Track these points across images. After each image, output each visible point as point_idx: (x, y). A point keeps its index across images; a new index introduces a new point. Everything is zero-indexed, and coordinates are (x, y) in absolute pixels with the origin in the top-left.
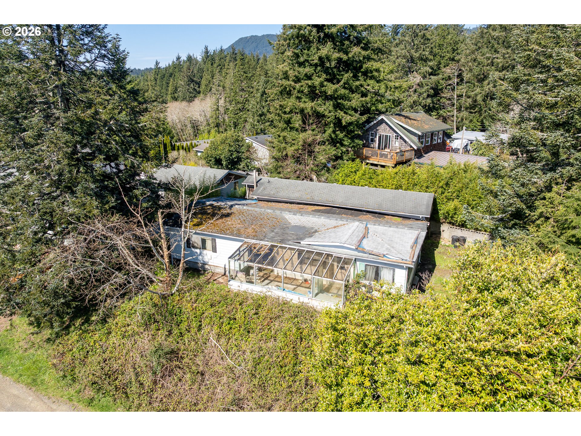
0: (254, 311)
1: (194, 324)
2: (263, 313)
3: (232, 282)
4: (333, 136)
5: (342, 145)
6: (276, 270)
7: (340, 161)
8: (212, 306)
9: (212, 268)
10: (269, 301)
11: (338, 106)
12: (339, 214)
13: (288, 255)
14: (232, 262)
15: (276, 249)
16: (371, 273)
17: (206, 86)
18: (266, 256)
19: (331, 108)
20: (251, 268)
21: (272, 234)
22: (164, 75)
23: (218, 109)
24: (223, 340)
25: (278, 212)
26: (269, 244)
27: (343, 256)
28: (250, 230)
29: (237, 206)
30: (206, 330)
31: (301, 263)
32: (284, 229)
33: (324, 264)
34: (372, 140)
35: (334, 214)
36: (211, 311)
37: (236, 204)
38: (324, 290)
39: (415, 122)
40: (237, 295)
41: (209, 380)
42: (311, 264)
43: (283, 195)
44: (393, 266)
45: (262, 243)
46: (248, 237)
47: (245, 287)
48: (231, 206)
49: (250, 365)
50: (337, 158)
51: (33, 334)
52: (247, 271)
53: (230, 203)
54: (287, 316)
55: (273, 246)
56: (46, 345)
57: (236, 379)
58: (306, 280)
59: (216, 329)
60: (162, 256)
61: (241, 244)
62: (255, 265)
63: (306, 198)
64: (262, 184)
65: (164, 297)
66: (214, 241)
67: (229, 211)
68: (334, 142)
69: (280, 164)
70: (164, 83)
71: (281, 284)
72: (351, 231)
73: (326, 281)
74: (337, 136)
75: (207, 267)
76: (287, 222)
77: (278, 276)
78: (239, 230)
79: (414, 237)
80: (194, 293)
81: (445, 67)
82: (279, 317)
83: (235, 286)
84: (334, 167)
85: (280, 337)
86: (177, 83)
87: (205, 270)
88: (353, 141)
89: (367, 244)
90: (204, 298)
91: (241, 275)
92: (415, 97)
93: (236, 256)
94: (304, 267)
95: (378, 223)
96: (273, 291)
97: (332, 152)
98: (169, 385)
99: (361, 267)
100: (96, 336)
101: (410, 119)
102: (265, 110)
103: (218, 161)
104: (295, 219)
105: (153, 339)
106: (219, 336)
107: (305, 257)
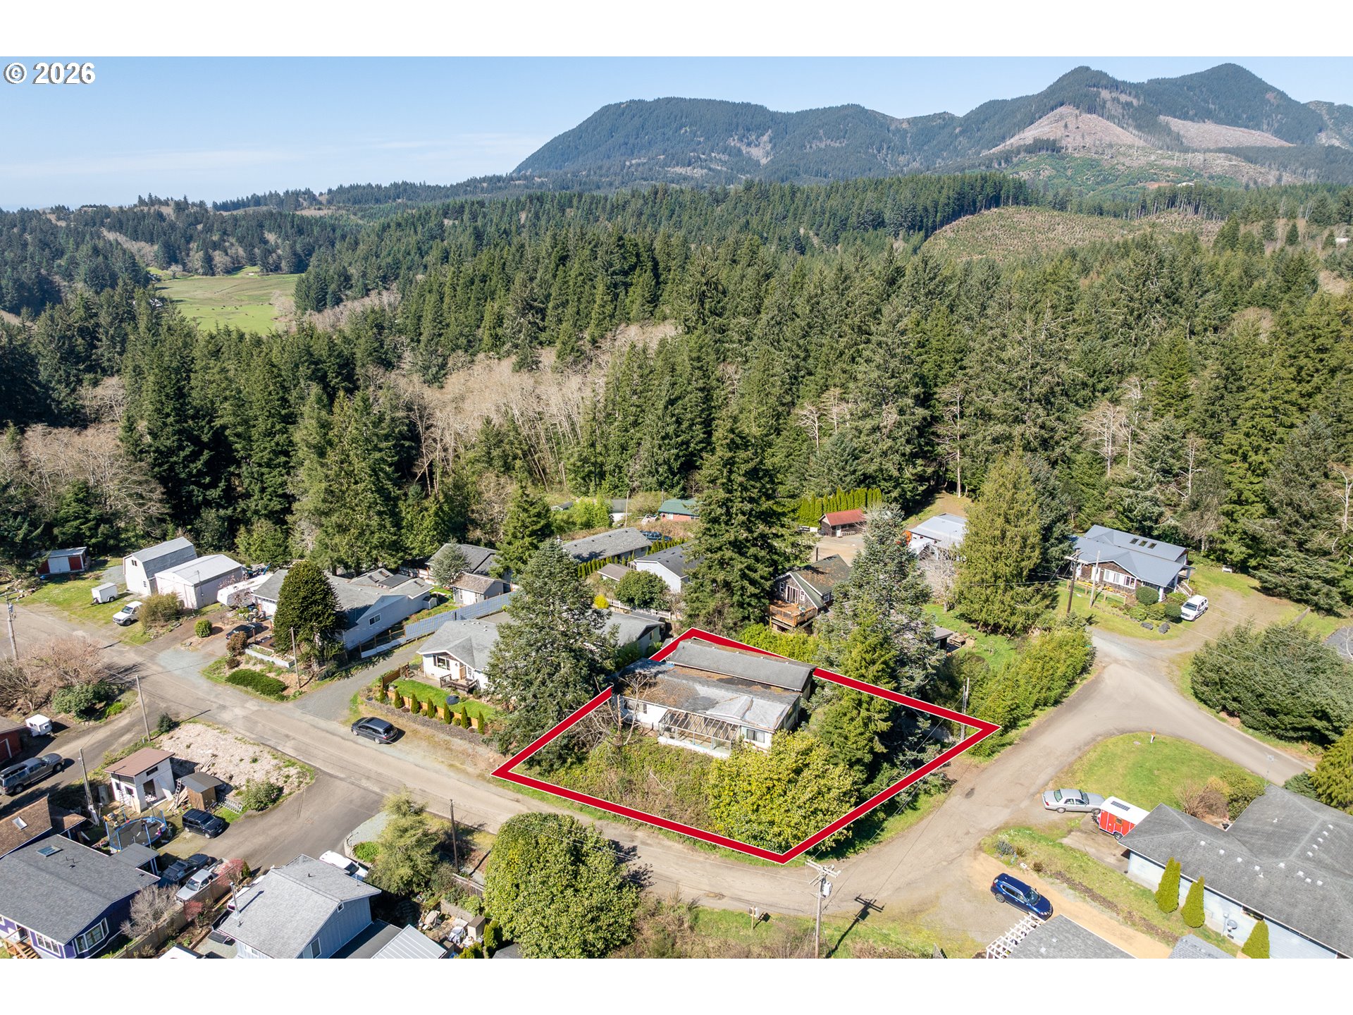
0: (676, 758)
1: (640, 765)
2: (681, 758)
3: (660, 738)
6: (689, 730)
7: (747, 622)
8: (650, 753)
9: (644, 725)
10: (685, 751)
13: (698, 720)
14: (660, 723)
15: (689, 716)
16: (751, 735)
18: (683, 721)
20: (672, 728)
21: (687, 704)
24: (658, 775)
25: (690, 683)
26: (685, 712)
27: (733, 723)
28: (671, 699)
29: (660, 675)
30: (647, 768)
31: (706, 726)
32: (695, 699)
33: (721, 728)
34: (783, 590)
36: (650, 757)
37: (660, 673)
38: (720, 744)
39: (822, 577)
40: (665, 747)
41: (651, 797)
42: (713, 727)
43: (694, 662)
44: (764, 731)
45: (680, 710)
46: (670, 705)
47: (671, 742)
48: (655, 675)
49: (675, 788)
50: (744, 618)
51: (527, 770)
52: (669, 730)
53: (654, 670)
54: (696, 761)
55: (687, 713)
57: (666, 796)
58: (709, 738)
59: (653, 768)
60: (618, 721)
61: (666, 710)
62: (675, 727)
63: (713, 667)
64: (678, 650)
65: (619, 748)
66: (645, 706)
67: (653, 679)
68: (741, 605)
71: (693, 740)
72: (740, 704)
73: (722, 740)
75: (639, 723)
76: (697, 693)
77: (690, 734)
78: (663, 699)
79: (781, 710)
80: (638, 745)
82: (691, 761)
83: (664, 740)
84: (741, 627)
85: (692, 774)
87: (640, 728)
89: (748, 716)
90: (645, 748)
91: (666, 733)
93: (662, 719)
94: (708, 729)
95: (762, 697)
96: (687, 744)
97: (739, 614)
98: (628, 798)
99: (744, 731)
100: (577, 771)
101: (818, 572)
102: (671, 429)
103: (630, 601)
104: (703, 691)
105: (616, 773)
106: (655, 773)
107: (708, 722)
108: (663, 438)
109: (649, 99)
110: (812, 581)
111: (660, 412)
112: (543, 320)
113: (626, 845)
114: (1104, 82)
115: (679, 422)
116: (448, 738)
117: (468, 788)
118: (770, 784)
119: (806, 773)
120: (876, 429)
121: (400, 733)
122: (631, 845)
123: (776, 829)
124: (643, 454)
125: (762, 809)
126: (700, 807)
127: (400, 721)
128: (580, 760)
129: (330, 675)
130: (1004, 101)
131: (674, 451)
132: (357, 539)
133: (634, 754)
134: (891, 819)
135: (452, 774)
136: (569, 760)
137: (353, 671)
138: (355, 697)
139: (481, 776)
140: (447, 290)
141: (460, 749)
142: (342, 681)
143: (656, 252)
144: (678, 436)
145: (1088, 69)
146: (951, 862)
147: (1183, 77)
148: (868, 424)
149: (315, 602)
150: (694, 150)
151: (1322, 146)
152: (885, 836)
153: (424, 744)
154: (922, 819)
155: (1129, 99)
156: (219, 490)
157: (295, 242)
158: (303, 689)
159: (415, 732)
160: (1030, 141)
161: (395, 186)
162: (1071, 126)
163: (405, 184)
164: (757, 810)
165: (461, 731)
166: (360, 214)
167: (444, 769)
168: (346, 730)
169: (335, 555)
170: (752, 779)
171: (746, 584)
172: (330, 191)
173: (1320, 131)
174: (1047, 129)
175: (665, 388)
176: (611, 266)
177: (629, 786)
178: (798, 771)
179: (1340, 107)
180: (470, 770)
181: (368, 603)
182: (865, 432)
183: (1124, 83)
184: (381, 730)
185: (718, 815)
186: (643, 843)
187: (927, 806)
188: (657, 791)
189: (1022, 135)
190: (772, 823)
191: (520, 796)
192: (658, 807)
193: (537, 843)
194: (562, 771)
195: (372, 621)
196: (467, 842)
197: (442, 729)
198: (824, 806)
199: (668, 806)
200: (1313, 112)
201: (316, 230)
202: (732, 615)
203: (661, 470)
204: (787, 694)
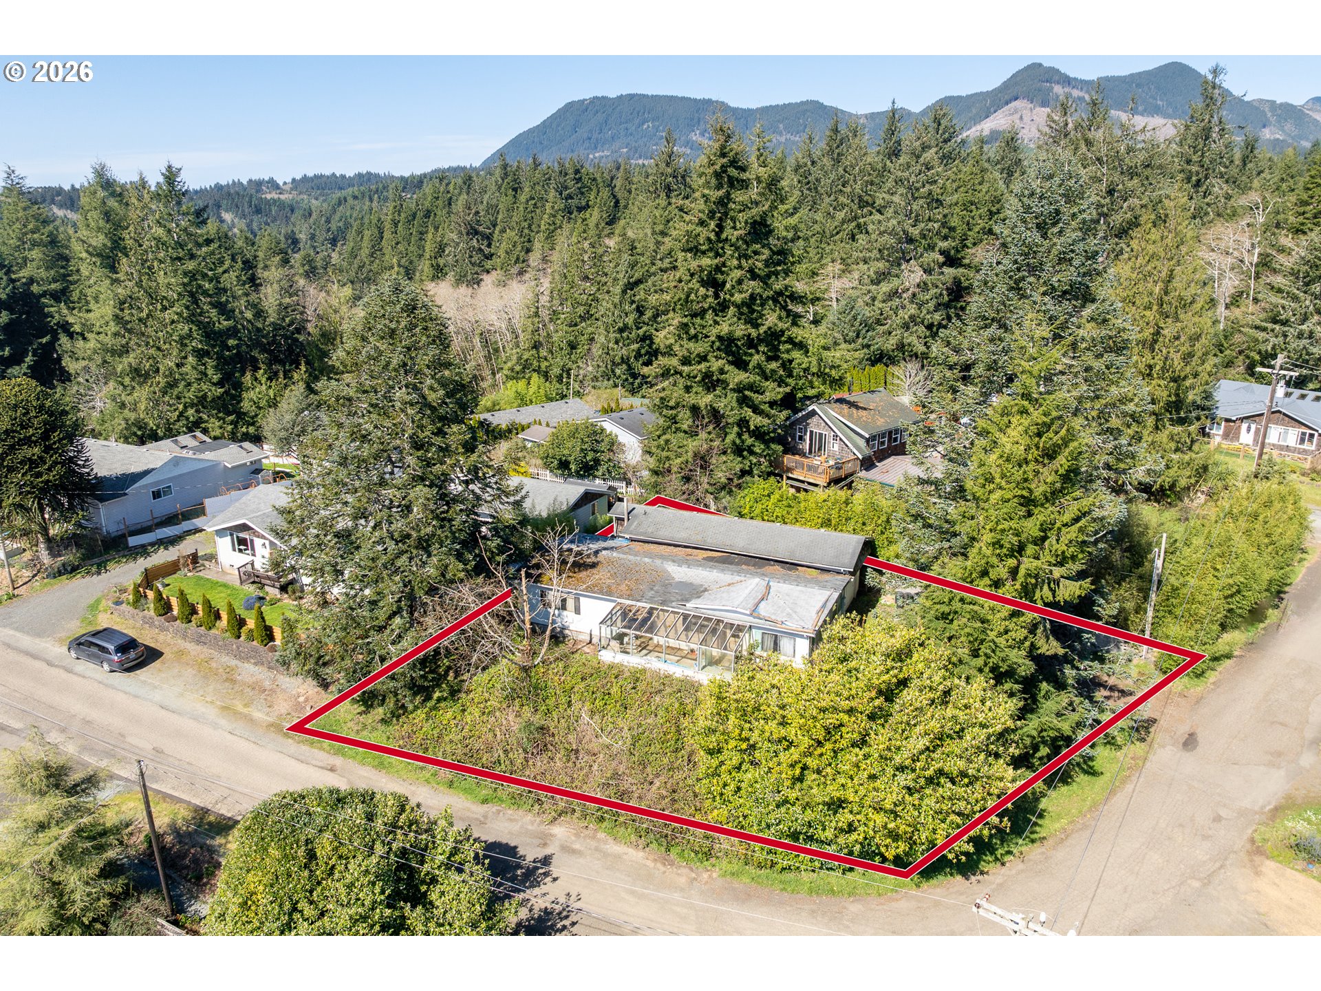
0: (631, 686)
1: (564, 700)
2: (641, 686)
3: (603, 652)
4: (738, 441)
5: (752, 453)
6: (656, 638)
7: (748, 478)
8: (583, 679)
9: (574, 634)
10: (648, 674)
11: (743, 401)
12: (738, 564)
13: (671, 619)
14: (603, 627)
15: (656, 612)
16: (769, 643)
17: (507, 253)
18: (645, 620)
19: (735, 404)
20: (626, 635)
21: (651, 593)
22: (414, 216)
23: (537, 314)
24: (597, 717)
25: (658, 562)
26: (648, 606)
27: (736, 623)
28: (623, 587)
29: (604, 552)
30: (577, 705)
31: (687, 629)
32: (665, 586)
33: (714, 631)
34: (801, 438)
35: (731, 563)
36: (582, 685)
37: (605, 549)
38: (713, 662)
39: (864, 413)
40: (611, 667)
41: (584, 759)
42: (699, 631)
43: (664, 534)
44: (793, 635)
45: (639, 604)
46: (621, 597)
47: (620, 658)
48: (596, 553)
49: (629, 741)
50: (744, 473)
51: (360, 714)
52: (620, 638)
53: (595, 546)
54: (668, 690)
55: (652, 609)
56: (381, 727)
57: (612, 757)
58: (692, 651)
59: (588, 706)
60: (523, 622)
61: (613, 605)
62: (631, 632)
63: (695, 540)
64: (636, 516)
65: (525, 669)
66: (577, 600)
67: (593, 559)
68: (739, 451)
69: (660, 479)
70: (414, 231)
71: (662, 655)
72: (747, 591)
73: (716, 652)
74: (743, 442)
75: (567, 632)
76: (669, 577)
77: (658, 645)
78: (609, 587)
79: (824, 600)
80: (561, 665)
81: (975, 244)
82: (660, 691)
83: (607, 657)
84: (739, 486)
85: (661, 713)
86: (443, 236)
87: (564, 637)
88: (768, 447)
89: (764, 610)
90: (573, 670)
91: (614, 643)
92: (912, 309)
93: (607, 620)
94: (690, 634)
95: (785, 580)
96: (653, 663)
97: (737, 465)
98: (540, 763)
99: (757, 635)
100: (448, 714)
101: (858, 407)
102: (630, 320)
103: (564, 465)
104: (680, 573)
105: (518, 715)
106: (592, 713)
107: (691, 623)
108: (621, 330)
109: (613, 95)
110: (850, 417)
111: (617, 300)
112: (489, 246)
113: (530, 853)
114: (1057, 78)
115: (640, 310)
116: (234, 662)
117: (244, 746)
118: (832, 719)
119: (908, 695)
120: (894, 294)
121: (151, 655)
122: (540, 854)
123: (844, 817)
124: (596, 351)
125: (811, 777)
126: (678, 776)
127: (161, 637)
128: (454, 693)
129: (69, 570)
130: (959, 97)
131: (635, 346)
132: (165, 393)
133: (553, 677)
134: (1052, 794)
135: (223, 722)
136: (437, 695)
137: (110, 566)
138: (98, 601)
139: (275, 727)
140: (388, 226)
141: (250, 680)
142: (88, 579)
143: (616, 189)
144: (638, 328)
145: (1040, 65)
146: (1207, 881)
147: (1132, 75)
148: (885, 287)
149: (28, 441)
150: (656, 144)
151: (1269, 140)
152: (1048, 827)
153: (189, 672)
154: (1112, 792)
155: (1081, 94)
156: (25, 366)
157: (252, 221)
158: (16, 592)
159: (181, 653)
160: (986, 133)
161: (360, 175)
162: (1027, 119)
163: (369, 174)
164: (801, 779)
165: (255, 650)
166: (321, 199)
167: (211, 713)
168: (58, 650)
169: (132, 416)
170: (790, 713)
171: (748, 412)
172: (294, 180)
173: (1264, 126)
174: (1003, 121)
175: (622, 268)
176: (566, 188)
177: (541, 741)
178: (889, 694)
179: (1281, 104)
180: (258, 715)
181: (151, 466)
182: (880, 297)
183: (1075, 79)
184: (111, 647)
185: (716, 789)
186: (567, 849)
187: (1115, 767)
188: (594, 746)
189: (979, 127)
190: (836, 805)
191: (338, 761)
192: (597, 777)
193: (312, 856)
194: (421, 714)
195: (157, 495)
196: (211, 851)
197: (224, 648)
198: (954, 765)
199: (616, 775)
200: (1257, 108)
201: (274, 209)
202: (727, 464)
203: (618, 372)
204: (827, 577)
